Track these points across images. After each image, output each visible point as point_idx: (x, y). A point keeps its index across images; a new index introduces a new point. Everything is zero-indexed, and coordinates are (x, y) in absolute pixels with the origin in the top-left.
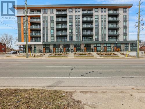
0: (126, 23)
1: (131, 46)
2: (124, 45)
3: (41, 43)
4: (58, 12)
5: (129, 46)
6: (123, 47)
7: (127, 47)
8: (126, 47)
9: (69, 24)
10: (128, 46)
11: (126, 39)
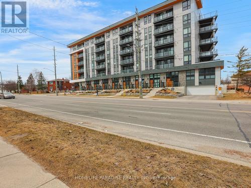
0: (189, 29)
1: (200, 75)
2: (184, 75)
3: (84, 80)
4: (98, 40)
5: (197, 74)
6: (182, 77)
7: (192, 78)
8: (189, 78)
9: (107, 53)
10: (194, 76)
11: (189, 61)
